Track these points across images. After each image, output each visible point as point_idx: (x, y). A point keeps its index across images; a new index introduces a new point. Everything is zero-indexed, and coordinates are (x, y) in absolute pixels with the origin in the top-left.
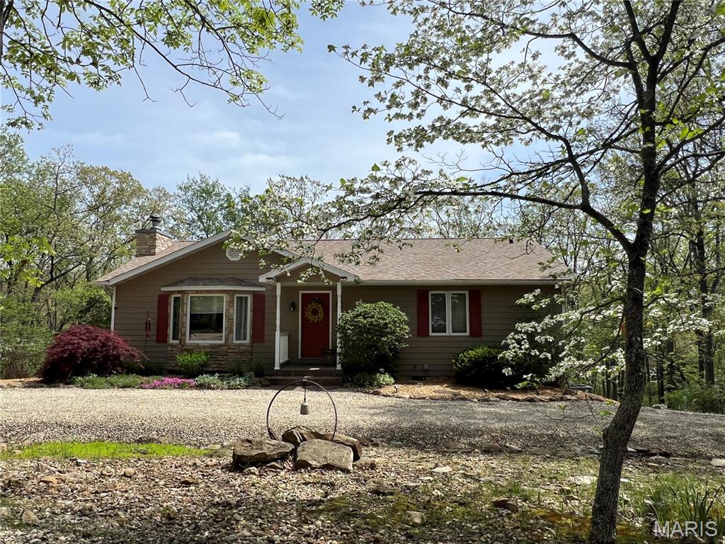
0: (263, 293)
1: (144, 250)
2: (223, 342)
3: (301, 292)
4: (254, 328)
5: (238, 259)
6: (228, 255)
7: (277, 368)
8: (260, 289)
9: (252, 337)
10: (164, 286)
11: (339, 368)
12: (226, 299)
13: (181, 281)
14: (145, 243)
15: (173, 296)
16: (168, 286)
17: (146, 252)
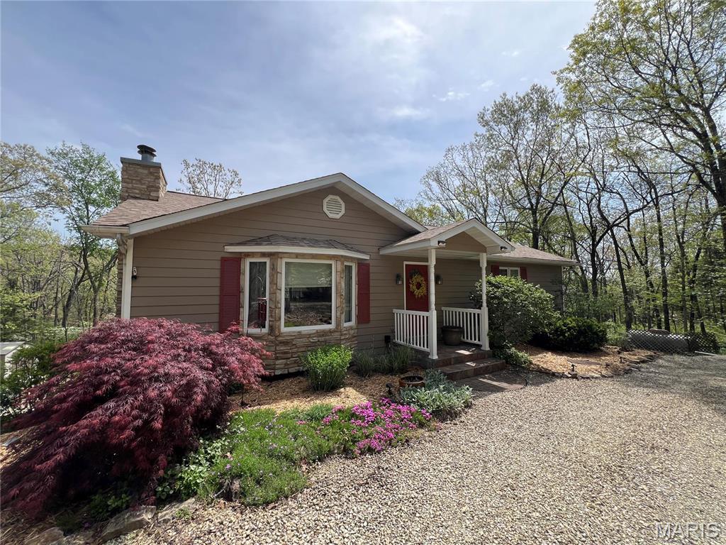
0: (367, 262)
2: (332, 326)
3: (405, 263)
4: (359, 305)
5: (338, 217)
6: (325, 209)
7: (435, 357)
8: (367, 257)
9: (358, 317)
10: (231, 244)
11: (488, 349)
12: (336, 267)
13: (260, 239)
14: (139, 181)
15: (248, 259)
16: (240, 244)
17: (140, 194)
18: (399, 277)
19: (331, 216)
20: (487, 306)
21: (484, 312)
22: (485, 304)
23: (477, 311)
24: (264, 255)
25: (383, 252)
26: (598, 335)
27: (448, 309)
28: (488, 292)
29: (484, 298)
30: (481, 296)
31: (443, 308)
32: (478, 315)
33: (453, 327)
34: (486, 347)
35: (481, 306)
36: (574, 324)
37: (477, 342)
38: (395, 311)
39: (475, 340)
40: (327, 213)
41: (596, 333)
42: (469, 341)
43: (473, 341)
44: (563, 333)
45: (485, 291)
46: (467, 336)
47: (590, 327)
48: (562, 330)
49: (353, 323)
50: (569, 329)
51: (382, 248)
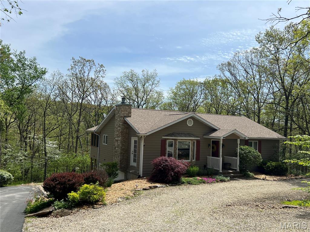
1: (126, 114)
2: (190, 161)
3: (212, 140)
4: (196, 154)
5: (191, 125)
6: (187, 123)
7: (221, 172)
8: (199, 139)
9: (196, 158)
10: (164, 136)
11: (239, 171)
12: (191, 143)
13: (170, 134)
14: (126, 111)
15: (168, 141)
16: (166, 136)
17: (127, 115)
18: (209, 145)
19: (189, 125)
22: (238, 156)
23: (236, 158)
24: (173, 139)
25: (205, 137)
27: (226, 157)
29: (238, 154)
30: (237, 153)
31: (225, 157)
33: (228, 163)
34: (238, 170)
38: (207, 157)
39: (235, 168)
40: (188, 124)
42: (233, 168)
48: (269, 167)
49: (194, 160)
50: (272, 166)
51: (204, 135)
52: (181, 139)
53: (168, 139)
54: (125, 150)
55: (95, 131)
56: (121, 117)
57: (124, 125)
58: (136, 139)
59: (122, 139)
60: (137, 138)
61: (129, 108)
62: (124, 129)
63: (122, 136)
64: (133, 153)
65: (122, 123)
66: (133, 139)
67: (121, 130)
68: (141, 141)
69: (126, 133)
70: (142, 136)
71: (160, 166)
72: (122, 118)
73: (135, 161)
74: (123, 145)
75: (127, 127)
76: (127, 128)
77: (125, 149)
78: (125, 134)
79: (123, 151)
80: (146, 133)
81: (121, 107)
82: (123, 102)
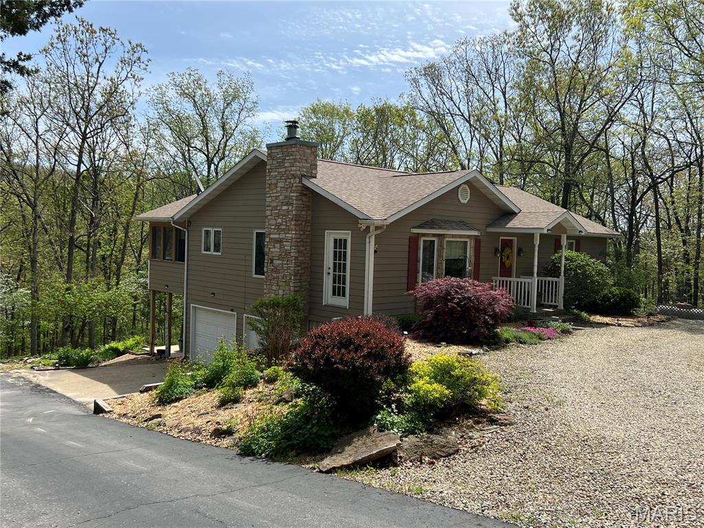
3: (501, 238)
5: (466, 202)
6: (460, 197)
7: (535, 311)
8: (478, 234)
10: (414, 228)
11: (562, 308)
12: (469, 244)
13: (427, 222)
14: (306, 160)
15: (423, 239)
16: (419, 227)
17: (307, 172)
18: (497, 250)
19: (463, 201)
20: (564, 275)
21: (561, 280)
22: (562, 274)
23: (555, 279)
24: (434, 235)
25: (490, 230)
26: (634, 301)
28: (565, 264)
29: (563, 269)
32: (556, 282)
34: (561, 307)
35: (560, 275)
36: (617, 292)
37: (553, 303)
38: (494, 278)
39: (552, 302)
41: (632, 300)
43: (550, 303)
44: (609, 299)
45: (563, 264)
46: (545, 299)
47: (629, 294)
48: (608, 297)
50: (614, 296)
51: (488, 226)
52: (453, 236)
53: (424, 235)
54: (303, 266)
55: (172, 218)
56: (294, 176)
57: (301, 199)
58: (346, 235)
59: (297, 236)
60: (350, 232)
61: (313, 153)
62: (302, 209)
63: (297, 228)
64: (331, 271)
65: (298, 194)
66: (330, 238)
67: (294, 212)
68: (367, 240)
69: (306, 221)
70: (368, 227)
71: (451, 301)
72: (297, 180)
73: (339, 291)
74: (299, 252)
75: (308, 203)
76: (308, 207)
77: (304, 263)
78: (304, 223)
79: (300, 268)
80: (385, 219)
81: (294, 149)
82: (291, 136)
